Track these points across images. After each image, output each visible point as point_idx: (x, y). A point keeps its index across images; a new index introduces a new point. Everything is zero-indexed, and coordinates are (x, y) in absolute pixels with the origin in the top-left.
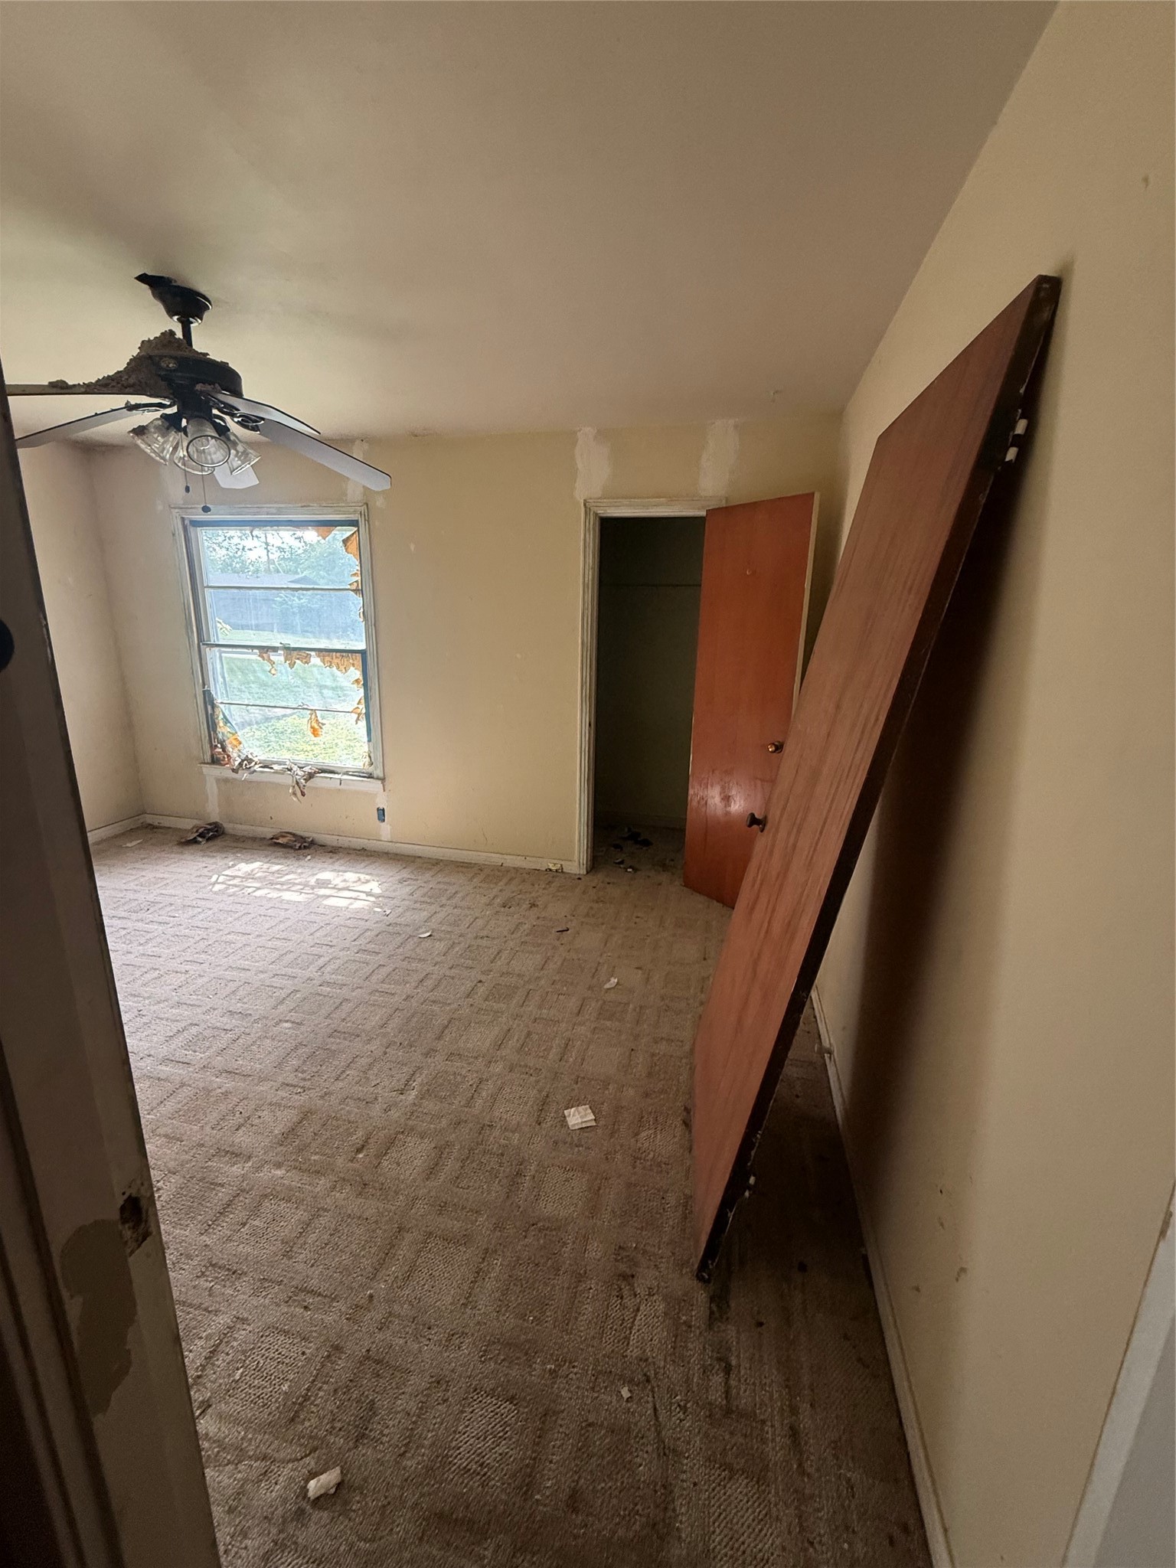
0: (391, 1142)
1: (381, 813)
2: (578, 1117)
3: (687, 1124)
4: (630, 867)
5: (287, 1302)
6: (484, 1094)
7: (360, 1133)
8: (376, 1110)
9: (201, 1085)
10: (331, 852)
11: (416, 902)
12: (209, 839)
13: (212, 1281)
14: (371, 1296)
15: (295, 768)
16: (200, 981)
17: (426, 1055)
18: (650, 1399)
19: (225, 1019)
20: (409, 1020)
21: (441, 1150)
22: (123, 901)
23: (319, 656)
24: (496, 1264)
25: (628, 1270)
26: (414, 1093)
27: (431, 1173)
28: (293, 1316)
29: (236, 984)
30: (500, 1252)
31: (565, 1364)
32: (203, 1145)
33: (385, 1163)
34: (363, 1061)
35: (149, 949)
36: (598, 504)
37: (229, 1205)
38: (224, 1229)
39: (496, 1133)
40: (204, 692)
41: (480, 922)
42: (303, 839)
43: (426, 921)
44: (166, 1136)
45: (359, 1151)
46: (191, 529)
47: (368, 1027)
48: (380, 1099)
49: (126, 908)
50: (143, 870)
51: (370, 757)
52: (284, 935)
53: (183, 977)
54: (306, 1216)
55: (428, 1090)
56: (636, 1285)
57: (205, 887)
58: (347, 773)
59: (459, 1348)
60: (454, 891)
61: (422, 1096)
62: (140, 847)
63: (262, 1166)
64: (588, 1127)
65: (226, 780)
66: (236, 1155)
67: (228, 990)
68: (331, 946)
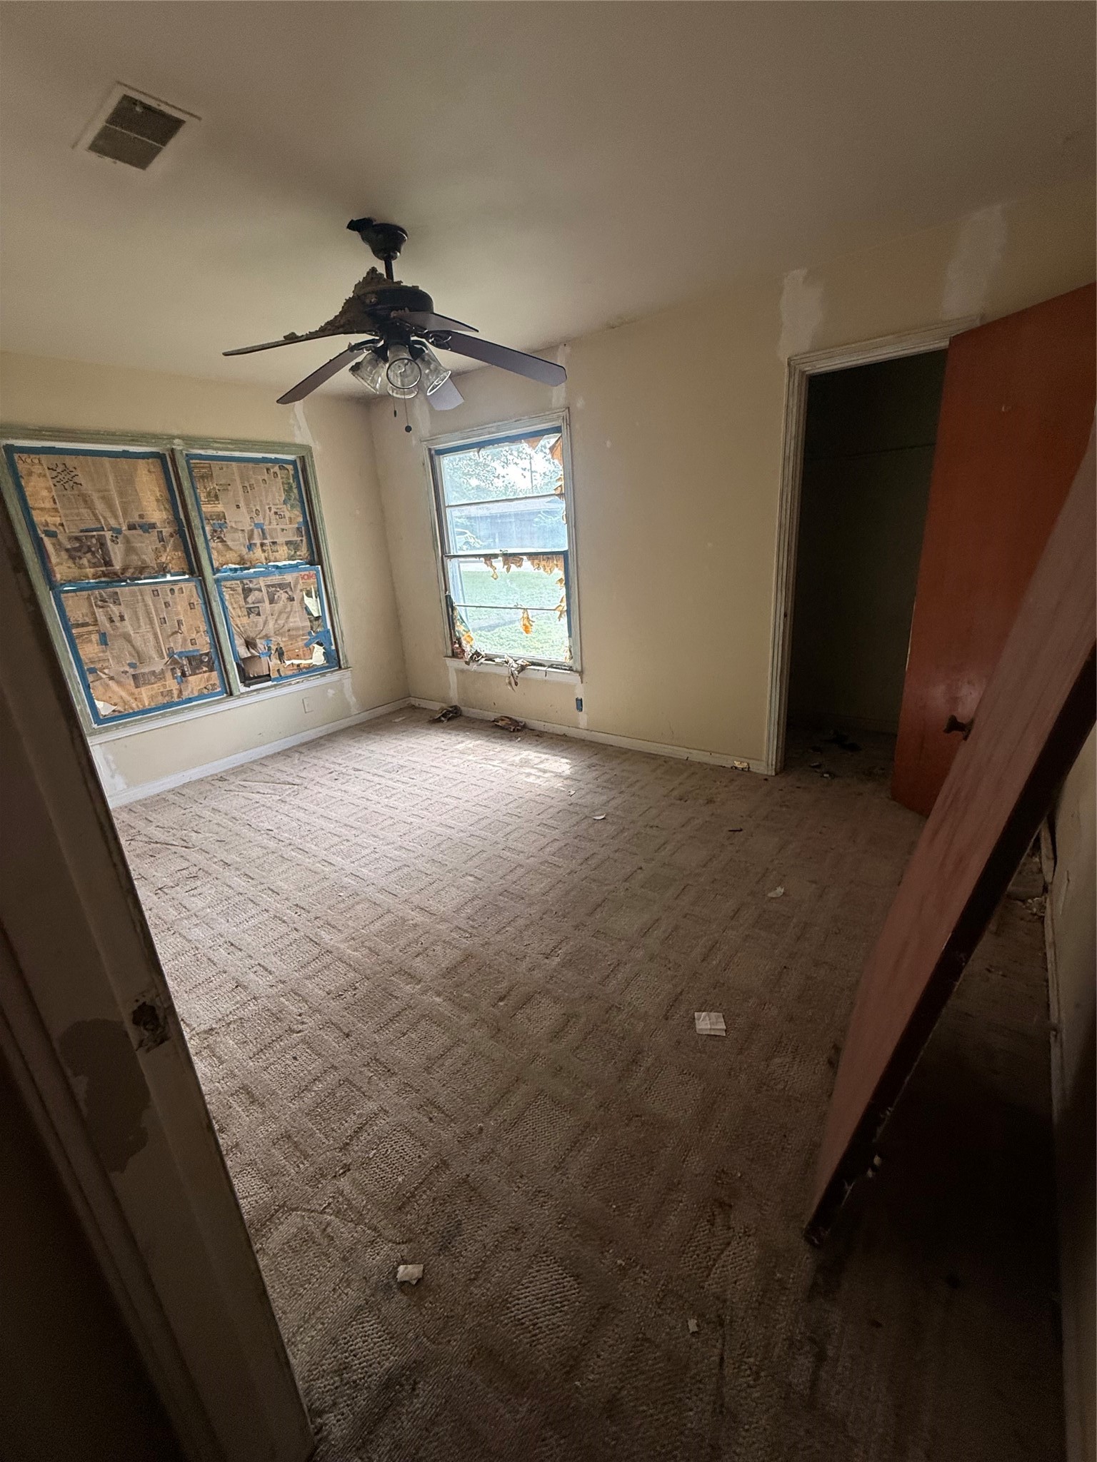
0: (528, 999)
1: (579, 703)
2: (708, 1023)
3: (833, 1064)
4: (827, 773)
5: (418, 1109)
6: (619, 976)
7: (505, 984)
8: (524, 966)
9: (401, 914)
10: (538, 736)
11: (598, 787)
12: (449, 719)
13: (372, 1072)
14: (481, 1129)
15: (511, 661)
16: (419, 832)
17: (576, 927)
19: (428, 866)
20: (567, 893)
21: (568, 1018)
22: (384, 763)
23: (529, 560)
24: (594, 1141)
25: (726, 1199)
26: (558, 960)
27: (555, 1036)
28: (420, 1122)
29: (442, 838)
30: (599, 1130)
31: (636, 1266)
32: (391, 962)
33: (519, 1016)
34: (521, 922)
35: (392, 802)
36: (805, 360)
37: (397, 1016)
38: (388, 1034)
39: (623, 1016)
40: (446, 597)
41: (654, 811)
42: (516, 723)
43: (603, 805)
44: (370, 949)
45: (501, 999)
46: (436, 458)
47: (532, 892)
48: (528, 958)
49: (384, 768)
50: (402, 740)
51: (570, 651)
52: (484, 803)
53: (408, 827)
54: (449, 1043)
55: (571, 960)
56: (732, 1216)
57: (438, 758)
58: (551, 666)
59: (542, 1206)
60: (635, 780)
61: (565, 964)
62: (403, 723)
63: (427, 991)
64: (716, 1036)
65: (462, 671)
66: (412, 977)
67: (436, 842)
68: (519, 817)
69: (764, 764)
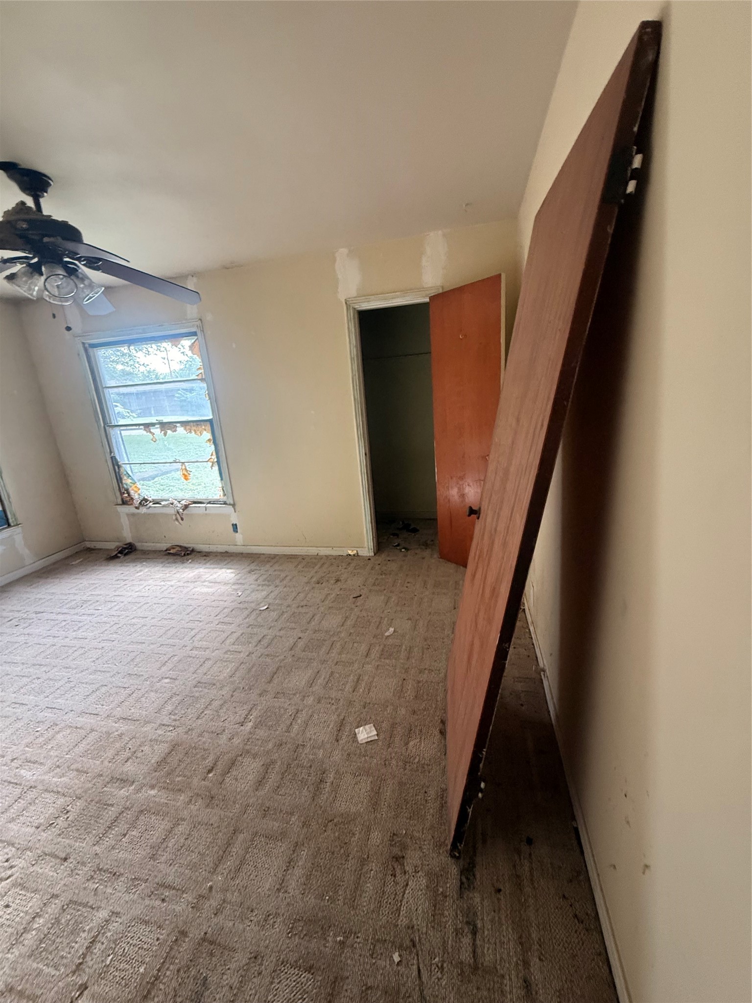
0: (233, 763)
1: (235, 527)
2: (365, 734)
3: (443, 733)
4: (403, 548)
5: (150, 896)
6: (299, 721)
7: (211, 758)
8: (224, 738)
9: (105, 730)
10: (205, 556)
11: (259, 585)
12: (126, 555)
13: (98, 882)
14: (211, 888)
15: (175, 502)
16: (111, 654)
17: (260, 695)
18: (415, 962)
19: (125, 680)
20: (250, 670)
21: (267, 767)
22: (66, 601)
23: (182, 426)
24: (303, 854)
25: (399, 853)
26: (251, 724)
27: (259, 785)
28: (153, 908)
29: (135, 654)
30: (306, 845)
31: (351, 935)
32: (101, 775)
33: (227, 780)
34: (216, 704)
35: (80, 634)
36: (354, 302)
37: (115, 821)
38: (108, 841)
39: (307, 750)
40: (112, 458)
41: (302, 595)
42: (186, 549)
43: (265, 598)
44: (77, 770)
45: (210, 771)
46: (90, 350)
47: (221, 677)
48: (226, 730)
49: (67, 606)
50: (81, 579)
51: (223, 490)
52: (169, 616)
53: (100, 652)
54: (170, 825)
55: (260, 721)
56: (405, 864)
57: (120, 587)
58: (209, 503)
59: (273, 927)
60: (284, 575)
61: (255, 727)
62: (81, 564)
63: (142, 788)
64: (371, 741)
65: (133, 515)
66: (124, 781)
67: (129, 658)
68: (201, 621)
69: (367, 549)
